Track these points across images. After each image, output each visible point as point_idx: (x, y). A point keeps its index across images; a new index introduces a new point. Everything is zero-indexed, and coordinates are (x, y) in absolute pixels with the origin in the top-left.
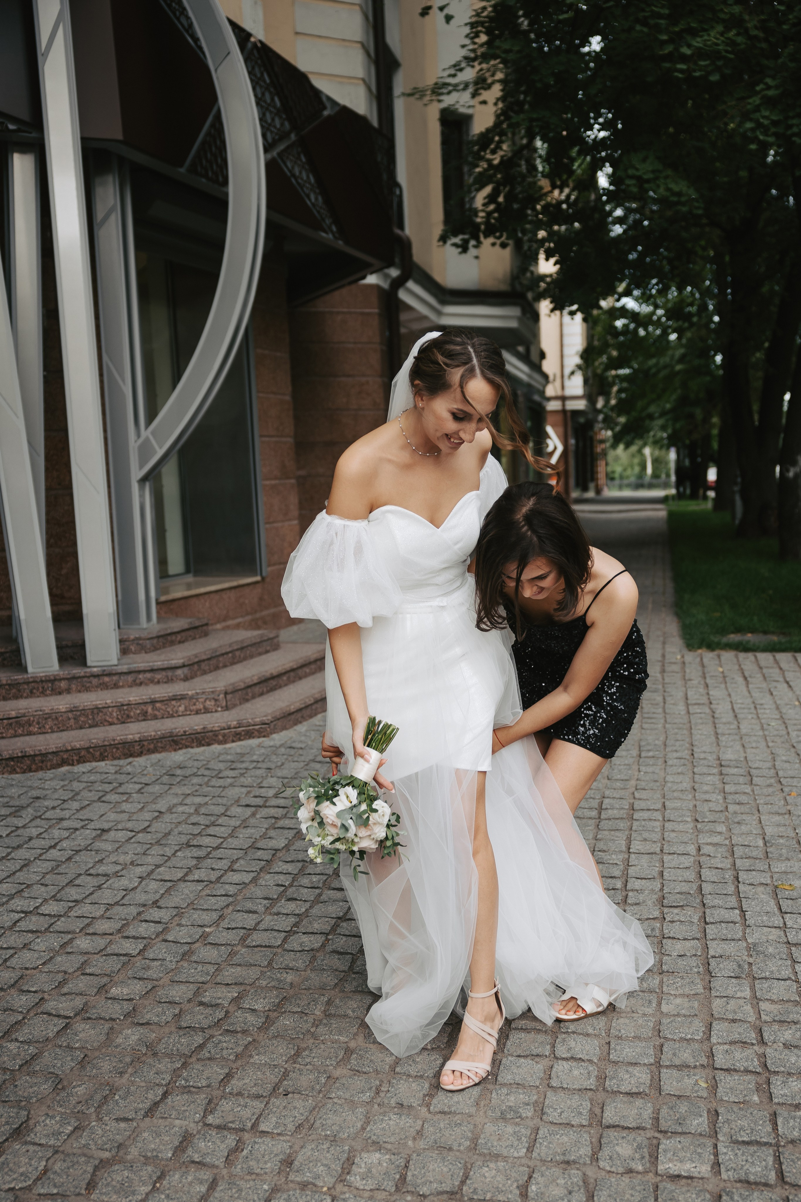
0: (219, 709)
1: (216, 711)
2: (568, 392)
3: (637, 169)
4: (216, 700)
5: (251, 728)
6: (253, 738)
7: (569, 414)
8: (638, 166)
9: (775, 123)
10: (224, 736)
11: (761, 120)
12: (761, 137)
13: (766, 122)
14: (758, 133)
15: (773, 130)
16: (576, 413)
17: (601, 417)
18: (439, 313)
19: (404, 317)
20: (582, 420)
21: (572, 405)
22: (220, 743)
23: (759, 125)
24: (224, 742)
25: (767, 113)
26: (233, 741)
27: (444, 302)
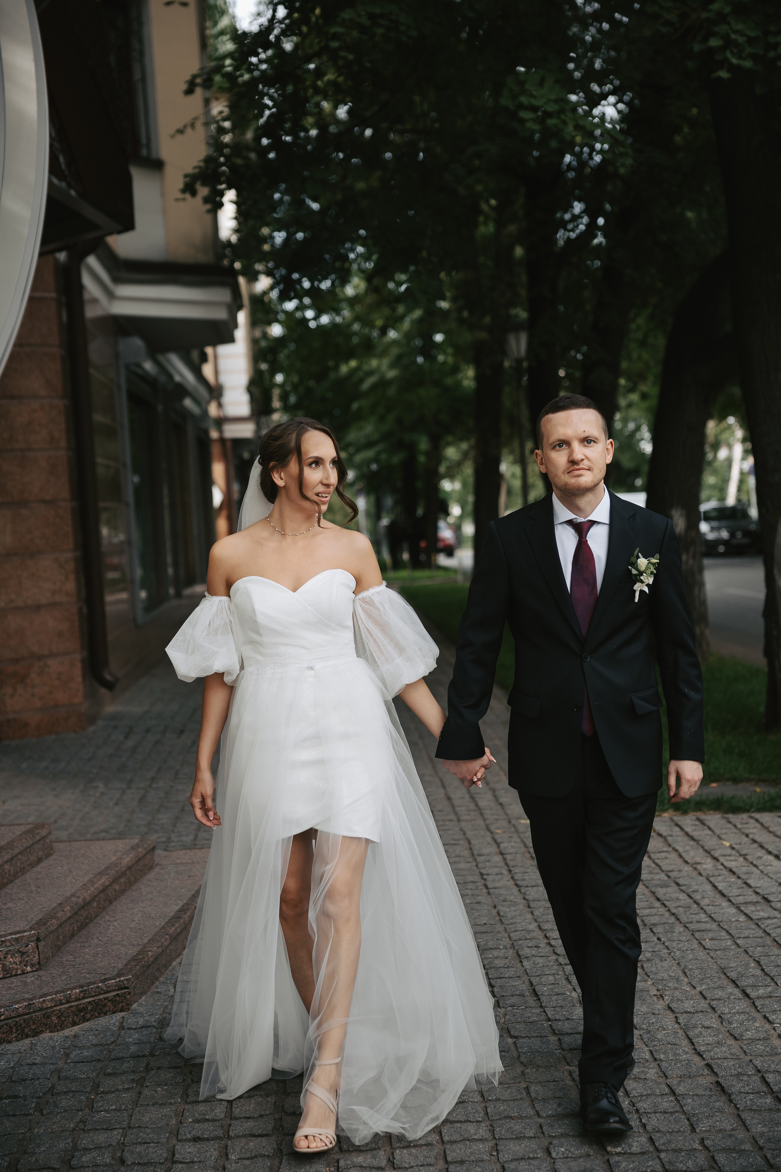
0: (29, 969)
1: (23, 973)
3: (532, 96)
4: (23, 954)
5: (101, 997)
6: (105, 1014)
8: (535, 93)
9: (751, 41)
10: (60, 1015)
11: (733, 36)
12: (734, 61)
13: (741, 40)
14: (728, 54)
15: (749, 50)
18: (111, 295)
21: (233, 431)
22: (54, 1028)
23: (728, 43)
24: (60, 1027)
25: (740, 27)
26: (74, 1024)
27: (117, 280)
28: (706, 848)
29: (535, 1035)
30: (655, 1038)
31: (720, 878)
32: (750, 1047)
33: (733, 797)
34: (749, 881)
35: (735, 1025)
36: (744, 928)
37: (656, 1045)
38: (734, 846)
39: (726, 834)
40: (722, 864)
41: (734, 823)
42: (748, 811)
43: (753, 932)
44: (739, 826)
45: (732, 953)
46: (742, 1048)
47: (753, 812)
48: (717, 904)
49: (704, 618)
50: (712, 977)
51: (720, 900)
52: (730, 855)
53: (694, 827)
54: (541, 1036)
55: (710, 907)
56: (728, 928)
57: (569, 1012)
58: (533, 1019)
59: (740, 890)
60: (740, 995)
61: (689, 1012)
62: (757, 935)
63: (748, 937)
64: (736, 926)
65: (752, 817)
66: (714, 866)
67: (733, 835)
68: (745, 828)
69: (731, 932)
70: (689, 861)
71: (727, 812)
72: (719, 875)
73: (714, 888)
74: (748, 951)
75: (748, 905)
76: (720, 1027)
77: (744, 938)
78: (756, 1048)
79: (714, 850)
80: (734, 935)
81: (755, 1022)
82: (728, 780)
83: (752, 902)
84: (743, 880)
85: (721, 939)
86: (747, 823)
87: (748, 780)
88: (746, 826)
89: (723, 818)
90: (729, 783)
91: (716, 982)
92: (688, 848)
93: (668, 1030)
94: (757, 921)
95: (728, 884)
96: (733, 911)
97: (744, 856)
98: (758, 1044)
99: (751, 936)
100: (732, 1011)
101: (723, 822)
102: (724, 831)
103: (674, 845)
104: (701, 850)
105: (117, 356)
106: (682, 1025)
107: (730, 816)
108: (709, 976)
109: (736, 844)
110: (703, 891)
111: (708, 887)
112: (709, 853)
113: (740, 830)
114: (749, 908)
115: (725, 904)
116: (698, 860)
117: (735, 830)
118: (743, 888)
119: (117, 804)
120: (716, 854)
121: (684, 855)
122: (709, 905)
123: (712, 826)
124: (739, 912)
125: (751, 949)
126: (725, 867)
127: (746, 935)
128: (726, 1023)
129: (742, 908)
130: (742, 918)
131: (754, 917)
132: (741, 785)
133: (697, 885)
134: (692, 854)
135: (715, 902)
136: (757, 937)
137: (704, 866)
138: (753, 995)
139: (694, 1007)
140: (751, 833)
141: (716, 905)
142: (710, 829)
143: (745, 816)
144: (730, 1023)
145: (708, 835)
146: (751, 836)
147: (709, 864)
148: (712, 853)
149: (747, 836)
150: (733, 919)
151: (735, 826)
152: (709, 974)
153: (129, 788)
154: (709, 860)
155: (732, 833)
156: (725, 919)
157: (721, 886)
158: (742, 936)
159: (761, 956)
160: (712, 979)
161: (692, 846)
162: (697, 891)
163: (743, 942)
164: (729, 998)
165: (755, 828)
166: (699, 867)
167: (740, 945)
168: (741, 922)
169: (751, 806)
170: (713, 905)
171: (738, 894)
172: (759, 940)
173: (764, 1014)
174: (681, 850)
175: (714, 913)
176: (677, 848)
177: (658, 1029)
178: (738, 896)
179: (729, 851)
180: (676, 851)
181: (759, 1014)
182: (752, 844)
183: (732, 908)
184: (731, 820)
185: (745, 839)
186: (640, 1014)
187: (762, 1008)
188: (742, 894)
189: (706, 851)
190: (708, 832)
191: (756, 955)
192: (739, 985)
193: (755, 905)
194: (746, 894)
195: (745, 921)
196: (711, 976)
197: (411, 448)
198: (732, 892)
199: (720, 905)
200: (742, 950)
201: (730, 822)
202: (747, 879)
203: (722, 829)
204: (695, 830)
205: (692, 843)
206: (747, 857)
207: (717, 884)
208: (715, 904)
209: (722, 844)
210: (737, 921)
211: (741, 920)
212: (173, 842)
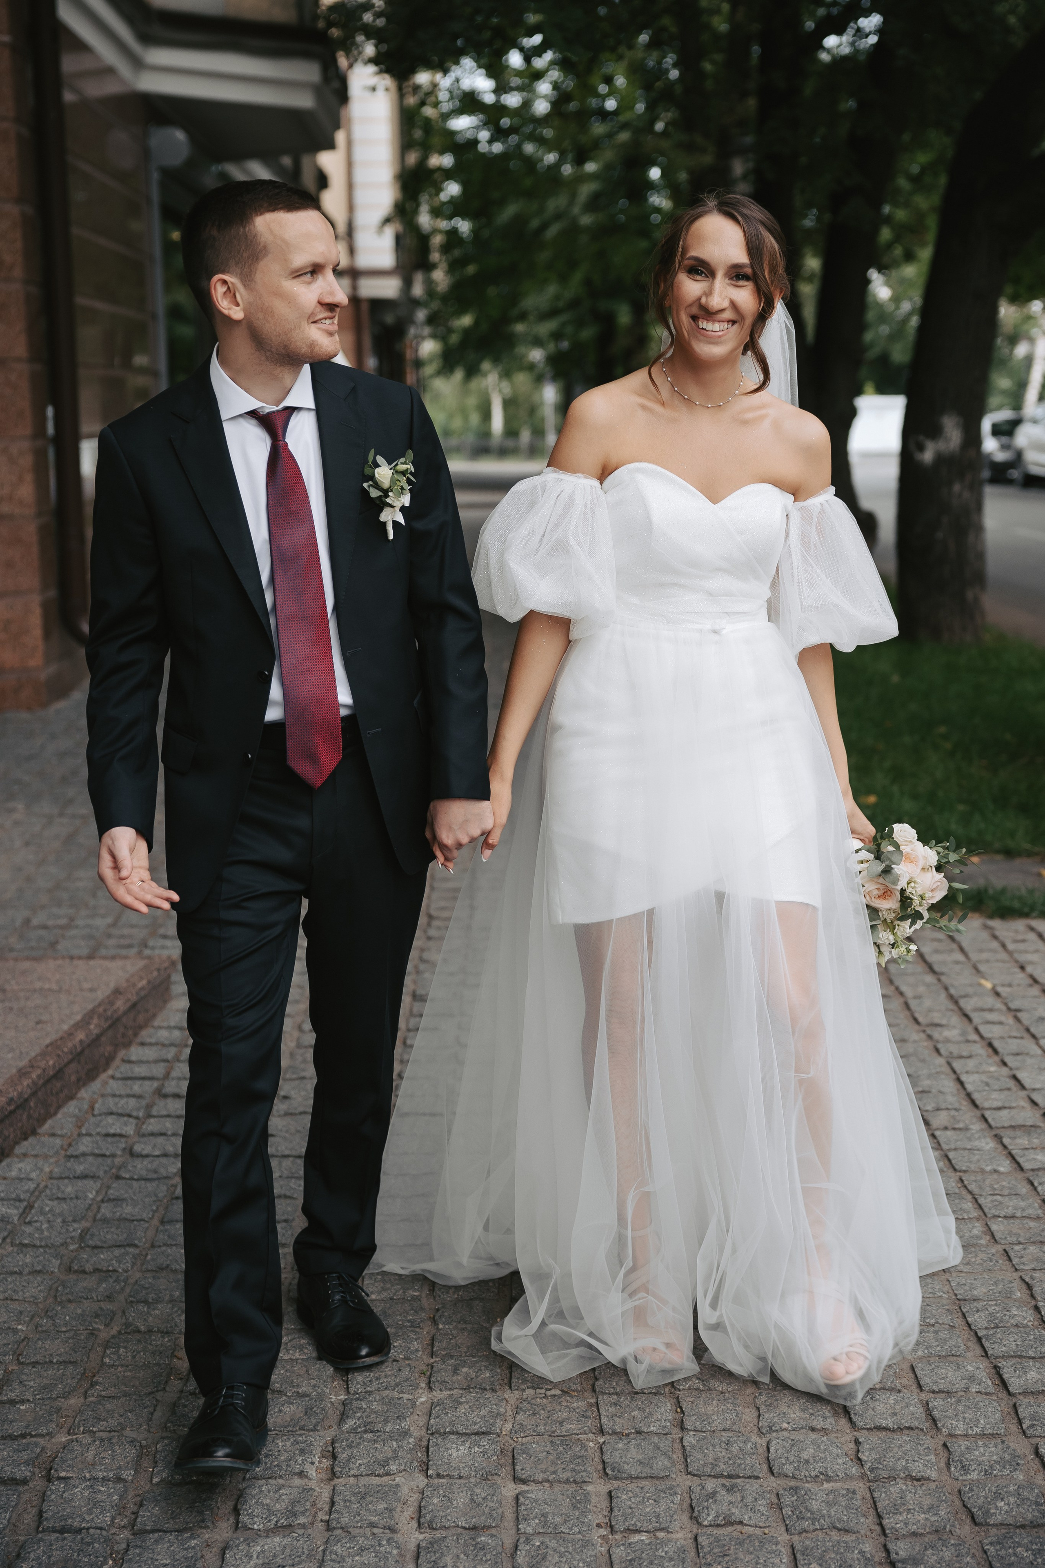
2: (364, 261)
7: (365, 307)
16: (378, 305)
17: (421, 315)
18: (138, 64)
19: (69, 64)
20: (389, 319)
21: (372, 288)
27: (147, 39)
28: (952, 991)
29: (564, 1476)
30: (806, 1508)
31: (971, 1064)
32: (1002, 1553)
33: (1003, 891)
34: (1020, 1075)
35: (974, 1476)
36: (1006, 1192)
37: (805, 1531)
38: (1000, 989)
39: (988, 961)
40: (977, 1030)
41: (1001, 938)
42: (1026, 915)
43: (1023, 1204)
44: (1011, 946)
45: (982, 1256)
46: (985, 1552)
47: (1035, 918)
48: (961, 1125)
49: (980, 578)
50: (937, 1327)
51: (968, 1116)
52: (991, 1010)
53: (935, 944)
54: (575, 1482)
55: (949, 1133)
56: (976, 1191)
57: (644, 1411)
58: (568, 1426)
59: (1003, 1095)
60: (988, 1384)
61: (886, 1429)
62: (1030, 1211)
63: (1013, 1217)
64: (991, 1187)
65: (1032, 929)
66: (964, 1033)
67: (1000, 965)
68: (1021, 952)
69: (981, 1201)
70: (920, 1019)
71: (991, 917)
72: (970, 1057)
73: (959, 1087)
74: (1012, 1254)
75: (1018, 1133)
76: (945, 1477)
77: (1005, 1217)
78: (1015, 1554)
79: (966, 996)
80: (986, 1210)
81: (1015, 1470)
82: (998, 852)
83: (1024, 1126)
84: (1011, 1069)
85: (963, 1219)
86: (1023, 941)
87: (1029, 854)
88: (1021, 946)
89: (986, 927)
90: (999, 857)
91: (945, 1341)
92: (921, 989)
93: (836, 1481)
94: (1030, 1174)
95: (984, 1078)
96: (988, 1144)
97: (1014, 1013)
98: (1019, 1545)
99: (1019, 1214)
100: (970, 1432)
101: (985, 935)
102: (984, 956)
103: (897, 982)
104: (943, 995)
105: (146, 154)
106: (866, 1467)
107: (996, 923)
108: (933, 1321)
109: (1003, 985)
110: (940, 1092)
111: (948, 1085)
112: (956, 1003)
113: (1010, 953)
114: (1018, 1141)
115: (977, 1126)
116: (936, 1018)
117: (1004, 956)
118: (1009, 1089)
119: (27, 844)
120: (968, 1005)
121: (913, 1004)
122: (946, 1128)
123: (965, 944)
124: (1000, 1147)
125: (1017, 1248)
126: (981, 1037)
127: (1010, 1211)
128: (955, 1468)
129: (1006, 1141)
130: (1005, 1166)
131: (1026, 1165)
132: (1018, 862)
133: (929, 1076)
134: (927, 1003)
135: (958, 1122)
136: (1029, 1217)
137: (947, 1033)
138: (1015, 1383)
139: (895, 1414)
140: (1031, 963)
141: (960, 1129)
142: (962, 949)
143: (1019, 925)
144: (965, 1469)
145: (957, 962)
146: (1029, 969)
147: (954, 1027)
148: (962, 1003)
149: (1022, 968)
150: (988, 1168)
151: (1004, 946)
152: (933, 1316)
153: (61, 815)
154: (955, 1020)
155: (997, 961)
156: (973, 1167)
157: (971, 1082)
158: (1003, 1214)
159: (1034, 1270)
160: (936, 1332)
161: (928, 985)
162: (929, 1092)
163: (1002, 1228)
164: (966, 1390)
165: (1036, 951)
166: (936, 1034)
167: (998, 1236)
168: (1003, 1173)
169: (1032, 908)
170: (954, 1129)
171: (1000, 1104)
172: (1032, 1224)
173: (1034, 1441)
174: (908, 992)
175: (955, 1149)
176: (904, 988)
177: (817, 1476)
178: (999, 1109)
179: (991, 1001)
180: (901, 994)
181: (1026, 1441)
182: (1030, 986)
183: (989, 1140)
184: (997, 933)
185: (1020, 976)
186: (786, 1429)
187: (1033, 1426)
188: (1007, 1105)
189: (951, 997)
190: (960, 957)
191: (1026, 1268)
192: (990, 1352)
193: (1029, 1134)
194: (1014, 1105)
195: (1009, 1173)
196: (937, 1323)
197: (608, 321)
198: (989, 1099)
199: (967, 1129)
200: (1000, 1248)
201: (995, 937)
202: (1018, 1069)
203: (981, 951)
204: (936, 951)
205: (929, 978)
206: (1019, 1015)
207: (964, 1078)
208: (957, 1126)
209: (980, 985)
210: (995, 1171)
211: (1002, 1169)
212: (77, 927)
